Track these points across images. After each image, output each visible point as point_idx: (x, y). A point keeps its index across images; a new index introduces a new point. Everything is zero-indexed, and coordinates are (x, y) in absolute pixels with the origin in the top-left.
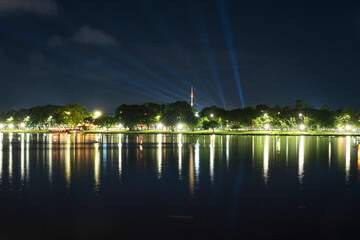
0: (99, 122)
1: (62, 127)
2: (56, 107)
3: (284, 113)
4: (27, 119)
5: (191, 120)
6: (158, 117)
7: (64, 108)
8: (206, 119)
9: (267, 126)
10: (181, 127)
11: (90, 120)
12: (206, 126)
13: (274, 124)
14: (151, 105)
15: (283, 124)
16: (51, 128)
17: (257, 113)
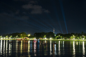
0: (30, 37)
1: (20, 38)
2: (19, 33)
3: (78, 35)
4: (11, 36)
5: (54, 37)
6: (45, 36)
7: (21, 34)
8: (58, 37)
9: (74, 39)
10: (51, 39)
11: (27, 37)
12: (58, 38)
13: (76, 38)
14: (43, 33)
15: (78, 38)
16: (17, 39)
17: (71, 35)
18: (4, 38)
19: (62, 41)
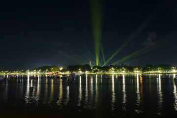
0: (62, 71)
1: (51, 73)
2: (49, 67)
3: (118, 68)
4: (40, 70)
5: (90, 70)
6: (80, 69)
7: (51, 67)
8: (94, 70)
9: (113, 72)
10: (87, 72)
11: (59, 70)
12: (95, 72)
13: (115, 71)
14: (78, 65)
15: (118, 71)
16: (47, 73)
17: (110, 68)
18: (32, 72)
19: (100, 74)
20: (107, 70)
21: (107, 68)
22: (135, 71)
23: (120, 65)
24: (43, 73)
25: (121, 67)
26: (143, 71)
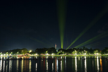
0: (31, 53)
1: (21, 55)
3: (80, 50)
4: (12, 53)
5: (56, 53)
6: (47, 52)
7: (21, 50)
8: (60, 52)
9: (76, 54)
10: (53, 55)
11: (28, 53)
12: (60, 54)
13: (78, 53)
14: (45, 48)
15: (80, 53)
16: (18, 56)
17: (73, 50)
18: (5, 55)
20: (71, 53)
21: (70, 51)
22: (95, 54)
23: (82, 48)
24: (14, 56)
25: (83, 50)
26: (102, 53)
